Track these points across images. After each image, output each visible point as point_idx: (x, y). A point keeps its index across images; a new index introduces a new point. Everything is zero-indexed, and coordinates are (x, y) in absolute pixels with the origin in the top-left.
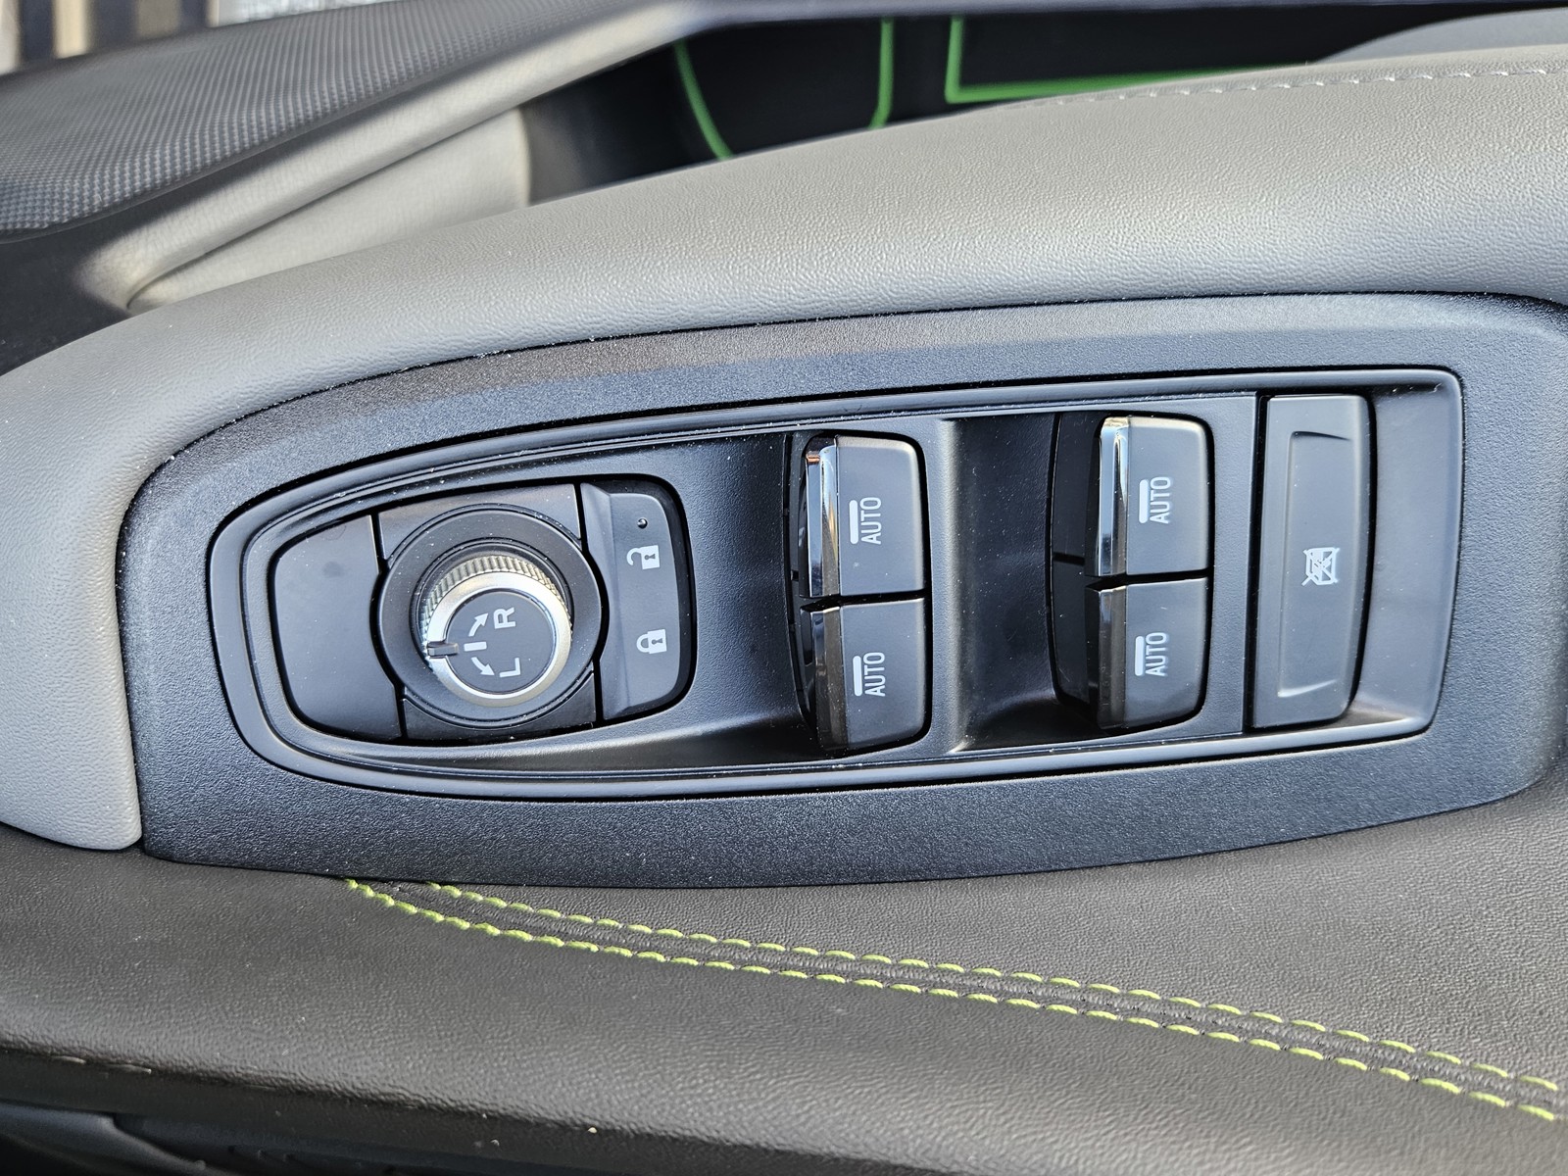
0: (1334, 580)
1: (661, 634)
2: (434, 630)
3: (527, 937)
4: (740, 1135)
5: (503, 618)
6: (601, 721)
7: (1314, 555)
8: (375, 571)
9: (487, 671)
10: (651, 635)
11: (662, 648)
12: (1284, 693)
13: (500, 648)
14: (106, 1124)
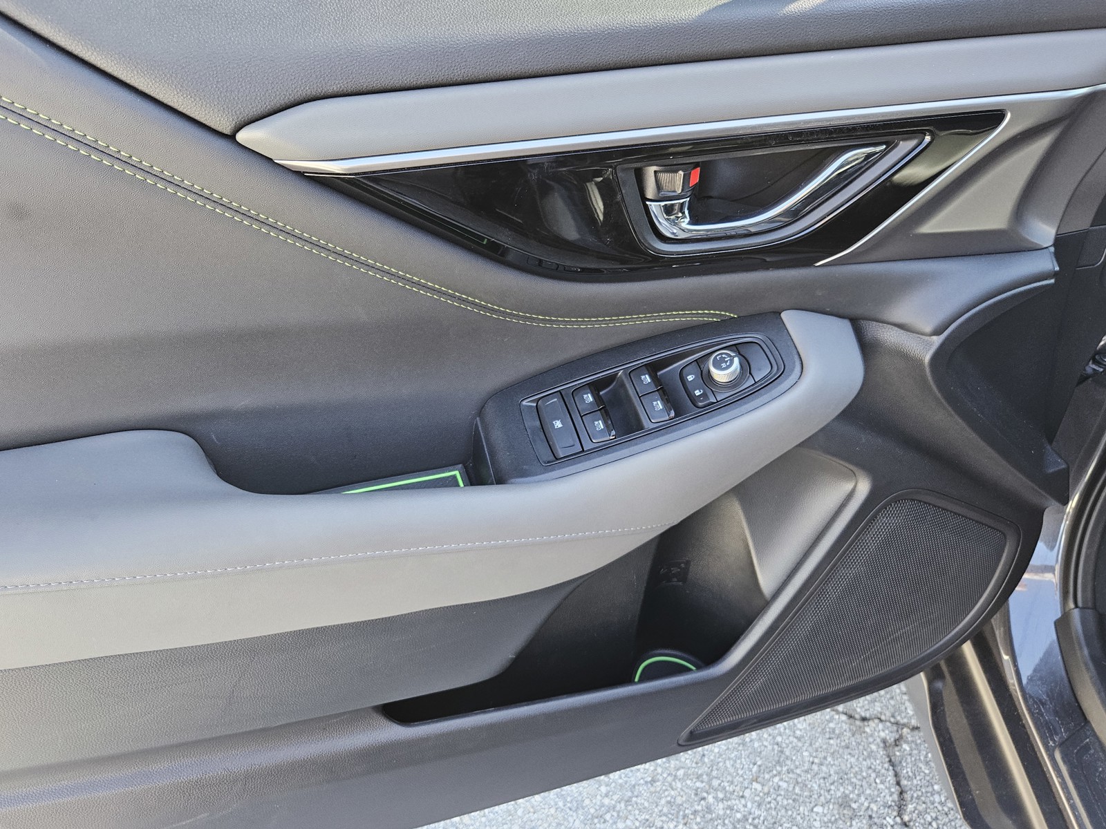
0: (554, 422)
1: (690, 380)
2: (736, 360)
3: (699, 312)
4: (641, 283)
5: (724, 365)
6: (696, 360)
7: (560, 426)
8: (752, 372)
9: (723, 356)
10: (692, 379)
11: (688, 377)
12: (556, 400)
13: (723, 360)
14: (768, 259)
